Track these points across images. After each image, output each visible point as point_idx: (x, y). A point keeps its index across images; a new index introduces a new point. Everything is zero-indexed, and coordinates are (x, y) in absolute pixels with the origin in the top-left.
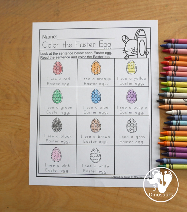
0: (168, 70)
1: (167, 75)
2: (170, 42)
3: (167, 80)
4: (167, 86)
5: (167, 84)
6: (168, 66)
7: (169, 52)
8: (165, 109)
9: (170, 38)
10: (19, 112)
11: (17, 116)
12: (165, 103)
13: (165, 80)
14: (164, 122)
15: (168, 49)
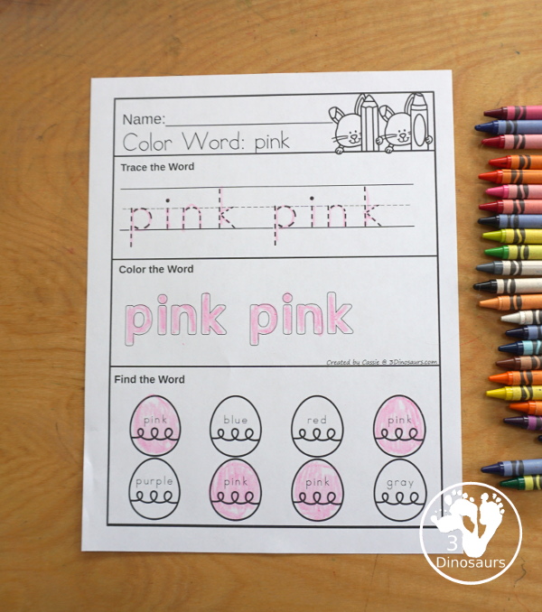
0: (501, 197)
1: (499, 210)
2: (501, 115)
3: (501, 225)
4: (499, 242)
5: (501, 236)
6: (501, 184)
7: (500, 146)
8: (500, 308)
9: (500, 106)
10: (78, 339)
11: (71, 350)
12: (498, 292)
13: (495, 226)
14: (497, 346)
15: (499, 136)
